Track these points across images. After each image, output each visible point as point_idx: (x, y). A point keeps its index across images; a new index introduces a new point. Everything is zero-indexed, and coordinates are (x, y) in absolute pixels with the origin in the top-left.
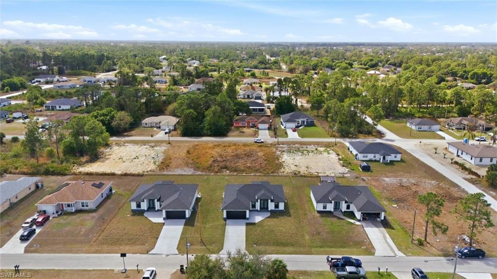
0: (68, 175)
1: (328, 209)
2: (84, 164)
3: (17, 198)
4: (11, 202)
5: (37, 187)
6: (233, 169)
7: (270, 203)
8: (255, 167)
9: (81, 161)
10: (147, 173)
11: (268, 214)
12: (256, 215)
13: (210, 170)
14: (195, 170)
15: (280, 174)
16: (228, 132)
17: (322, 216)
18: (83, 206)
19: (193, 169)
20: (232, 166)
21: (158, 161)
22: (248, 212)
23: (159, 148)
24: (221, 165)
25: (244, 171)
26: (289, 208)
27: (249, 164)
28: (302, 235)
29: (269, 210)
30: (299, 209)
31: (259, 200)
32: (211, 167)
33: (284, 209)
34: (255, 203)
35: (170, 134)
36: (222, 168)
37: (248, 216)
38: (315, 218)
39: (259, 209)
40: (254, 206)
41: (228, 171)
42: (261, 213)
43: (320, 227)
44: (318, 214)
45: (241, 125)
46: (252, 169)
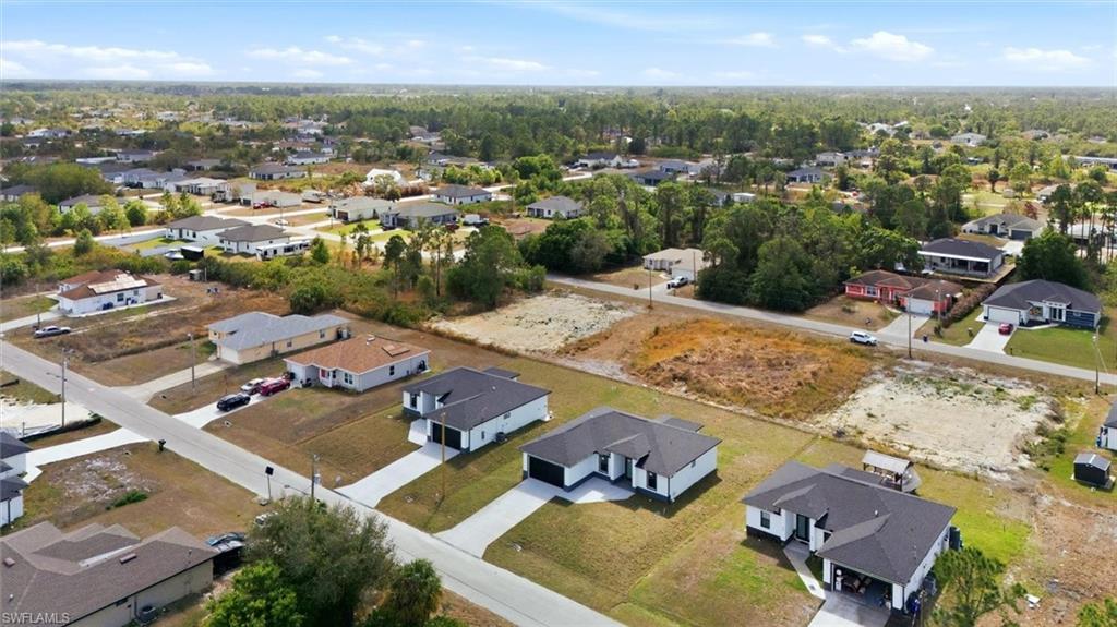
0: (411, 328)
1: (773, 530)
2: (457, 315)
3: (290, 345)
4: (276, 348)
5: (339, 336)
6: (698, 386)
7: (634, 468)
8: (754, 393)
9: (454, 310)
10: (528, 354)
11: (626, 495)
12: (597, 489)
13: (648, 375)
14: (621, 369)
15: (801, 426)
16: (812, 307)
17: (745, 543)
18: (346, 381)
19: (620, 366)
20: (701, 378)
21: (579, 336)
22: (567, 471)
23: (618, 313)
24: (680, 369)
25: (717, 395)
26: (698, 500)
27: (744, 384)
28: (644, 566)
29: (634, 486)
30: (724, 512)
31: (612, 455)
32: (655, 369)
33: (669, 497)
34: (606, 461)
35: (678, 291)
36: (675, 378)
37: (568, 482)
38: (722, 541)
39: (612, 478)
40: (604, 466)
41: (684, 389)
42: (616, 488)
43: (704, 564)
44: (743, 535)
45: (866, 295)
46: (743, 394)
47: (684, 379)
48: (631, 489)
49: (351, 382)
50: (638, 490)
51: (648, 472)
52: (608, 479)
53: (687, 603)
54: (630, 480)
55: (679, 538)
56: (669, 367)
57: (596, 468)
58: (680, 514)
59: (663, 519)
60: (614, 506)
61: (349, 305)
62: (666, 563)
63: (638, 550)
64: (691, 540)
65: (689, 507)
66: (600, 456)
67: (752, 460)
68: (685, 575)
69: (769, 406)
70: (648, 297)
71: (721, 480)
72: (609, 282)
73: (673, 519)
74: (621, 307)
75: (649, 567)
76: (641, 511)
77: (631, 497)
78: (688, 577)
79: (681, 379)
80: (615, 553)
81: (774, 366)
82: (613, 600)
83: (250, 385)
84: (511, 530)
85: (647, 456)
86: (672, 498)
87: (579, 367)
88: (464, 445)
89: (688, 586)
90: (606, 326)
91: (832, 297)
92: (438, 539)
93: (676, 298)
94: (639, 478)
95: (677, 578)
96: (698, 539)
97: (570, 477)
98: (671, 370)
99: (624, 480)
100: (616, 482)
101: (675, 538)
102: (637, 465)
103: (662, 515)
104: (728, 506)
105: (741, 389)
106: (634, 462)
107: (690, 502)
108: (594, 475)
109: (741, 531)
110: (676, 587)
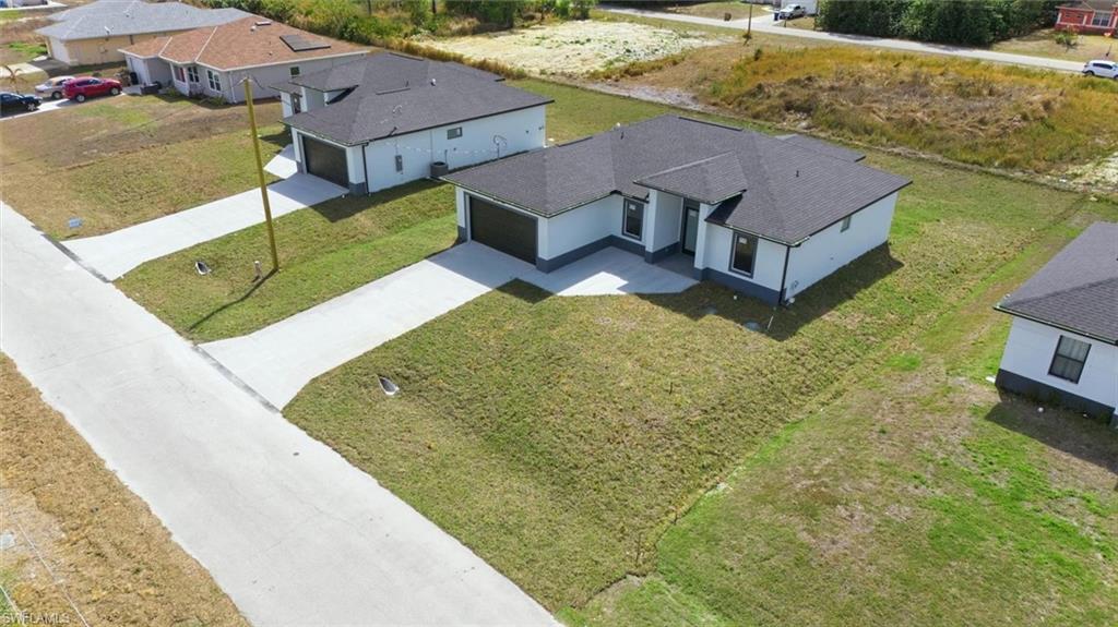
2: (452, 35)
6: (831, 118)
7: (702, 226)
8: (940, 129)
9: (448, 28)
10: (543, 77)
11: (679, 283)
12: (609, 270)
13: (740, 104)
14: (694, 98)
15: (1043, 179)
16: (1004, 39)
17: (996, 415)
18: (212, 86)
19: (692, 95)
20: (837, 107)
21: (632, 59)
22: (544, 228)
23: (696, 41)
24: (798, 95)
25: (868, 132)
26: (849, 303)
27: (919, 115)
28: (707, 460)
29: (699, 264)
30: (914, 331)
31: (653, 195)
32: (752, 95)
33: (783, 291)
34: (640, 210)
35: (789, 23)
36: (789, 107)
37: (545, 251)
38: (926, 405)
39: (650, 248)
40: (634, 224)
41: (804, 124)
42: (656, 270)
43: (887, 469)
44: (987, 395)
45: (1091, 26)
46: (917, 131)
47: (807, 109)
48: (693, 272)
49: (219, 89)
50: (707, 274)
51: (737, 234)
52: (639, 250)
53: (844, 597)
54: (693, 254)
55: (804, 390)
56: (778, 92)
57: (616, 228)
58: (808, 332)
59: (764, 341)
60: (646, 305)
61: (300, 19)
62: (771, 455)
63: (696, 417)
64: (838, 394)
65: (832, 317)
66: (627, 201)
67: (960, 232)
68: (834, 503)
69: (974, 149)
70: (747, 28)
71: (900, 265)
72: (689, 14)
73: (791, 343)
74: (703, 37)
75: (720, 464)
76: (711, 319)
77: (689, 290)
78: (841, 511)
79: (799, 109)
80: (632, 421)
81: (969, 94)
82: (608, 562)
83: (50, 83)
84: (386, 346)
85: (737, 199)
86: (790, 296)
87: (624, 93)
88: (355, 176)
89: (845, 540)
90: (678, 52)
91: (1033, 30)
92: (206, 355)
93: (787, 29)
94: (714, 248)
95: (810, 513)
96: (857, 397)
97: (551, 239)
98: (782, 95)
99: (678, 252)
100: (659, 258)
101: (797, 390)
102: (711, 219)
103: (762, 329)
104: (918, 320)
105: (913, 122)
106: (705, 211)
107: (832, 306)
108: (610, 242)
109: (981, 381)
110: (804, 537)
